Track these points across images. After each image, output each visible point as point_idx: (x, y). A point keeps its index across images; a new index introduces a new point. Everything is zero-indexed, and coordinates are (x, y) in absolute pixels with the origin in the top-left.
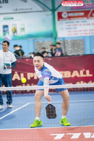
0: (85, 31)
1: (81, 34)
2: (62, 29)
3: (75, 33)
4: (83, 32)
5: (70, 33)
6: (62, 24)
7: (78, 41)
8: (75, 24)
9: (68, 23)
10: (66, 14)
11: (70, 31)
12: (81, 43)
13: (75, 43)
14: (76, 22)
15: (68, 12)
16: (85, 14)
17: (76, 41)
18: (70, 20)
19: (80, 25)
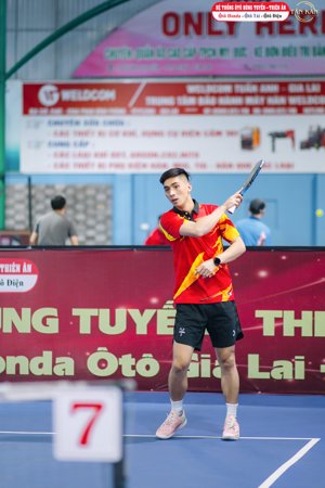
0: (115, 155)
1: (101, 166)
2: (38, 145)
3: (82, 160)
4: (108, 160)
5: (59, 160)
6: (37, 125)
7: (90, 192)
8: (82, 128)
9: (56, 123)
10: (51, 93)
11: (62, 155)
12: (101, 197)
13: (80, 196)
14: (86, 123)
15: (61, 87)
16: (117, 95)
17: (84, 189)
18: (64, 113)
19: (101, 134)
